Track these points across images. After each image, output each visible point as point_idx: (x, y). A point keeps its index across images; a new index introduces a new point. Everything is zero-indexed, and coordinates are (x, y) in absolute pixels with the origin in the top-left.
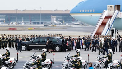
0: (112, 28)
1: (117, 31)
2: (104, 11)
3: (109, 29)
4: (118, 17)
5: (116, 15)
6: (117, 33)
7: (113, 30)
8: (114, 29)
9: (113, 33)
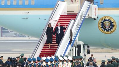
0: (77, 42)
1: (88, 47)
2: (59, 2)
3: (70, 42)
4: (90, 16)
5: (84, 13)
6: (89, 53)
7: (80, 46)
8: (81, 43)
9: (79, 52)
